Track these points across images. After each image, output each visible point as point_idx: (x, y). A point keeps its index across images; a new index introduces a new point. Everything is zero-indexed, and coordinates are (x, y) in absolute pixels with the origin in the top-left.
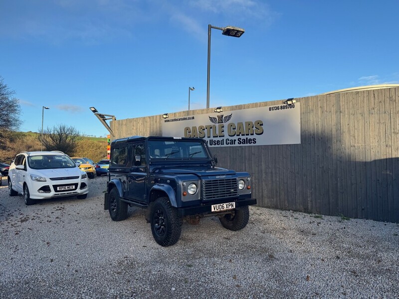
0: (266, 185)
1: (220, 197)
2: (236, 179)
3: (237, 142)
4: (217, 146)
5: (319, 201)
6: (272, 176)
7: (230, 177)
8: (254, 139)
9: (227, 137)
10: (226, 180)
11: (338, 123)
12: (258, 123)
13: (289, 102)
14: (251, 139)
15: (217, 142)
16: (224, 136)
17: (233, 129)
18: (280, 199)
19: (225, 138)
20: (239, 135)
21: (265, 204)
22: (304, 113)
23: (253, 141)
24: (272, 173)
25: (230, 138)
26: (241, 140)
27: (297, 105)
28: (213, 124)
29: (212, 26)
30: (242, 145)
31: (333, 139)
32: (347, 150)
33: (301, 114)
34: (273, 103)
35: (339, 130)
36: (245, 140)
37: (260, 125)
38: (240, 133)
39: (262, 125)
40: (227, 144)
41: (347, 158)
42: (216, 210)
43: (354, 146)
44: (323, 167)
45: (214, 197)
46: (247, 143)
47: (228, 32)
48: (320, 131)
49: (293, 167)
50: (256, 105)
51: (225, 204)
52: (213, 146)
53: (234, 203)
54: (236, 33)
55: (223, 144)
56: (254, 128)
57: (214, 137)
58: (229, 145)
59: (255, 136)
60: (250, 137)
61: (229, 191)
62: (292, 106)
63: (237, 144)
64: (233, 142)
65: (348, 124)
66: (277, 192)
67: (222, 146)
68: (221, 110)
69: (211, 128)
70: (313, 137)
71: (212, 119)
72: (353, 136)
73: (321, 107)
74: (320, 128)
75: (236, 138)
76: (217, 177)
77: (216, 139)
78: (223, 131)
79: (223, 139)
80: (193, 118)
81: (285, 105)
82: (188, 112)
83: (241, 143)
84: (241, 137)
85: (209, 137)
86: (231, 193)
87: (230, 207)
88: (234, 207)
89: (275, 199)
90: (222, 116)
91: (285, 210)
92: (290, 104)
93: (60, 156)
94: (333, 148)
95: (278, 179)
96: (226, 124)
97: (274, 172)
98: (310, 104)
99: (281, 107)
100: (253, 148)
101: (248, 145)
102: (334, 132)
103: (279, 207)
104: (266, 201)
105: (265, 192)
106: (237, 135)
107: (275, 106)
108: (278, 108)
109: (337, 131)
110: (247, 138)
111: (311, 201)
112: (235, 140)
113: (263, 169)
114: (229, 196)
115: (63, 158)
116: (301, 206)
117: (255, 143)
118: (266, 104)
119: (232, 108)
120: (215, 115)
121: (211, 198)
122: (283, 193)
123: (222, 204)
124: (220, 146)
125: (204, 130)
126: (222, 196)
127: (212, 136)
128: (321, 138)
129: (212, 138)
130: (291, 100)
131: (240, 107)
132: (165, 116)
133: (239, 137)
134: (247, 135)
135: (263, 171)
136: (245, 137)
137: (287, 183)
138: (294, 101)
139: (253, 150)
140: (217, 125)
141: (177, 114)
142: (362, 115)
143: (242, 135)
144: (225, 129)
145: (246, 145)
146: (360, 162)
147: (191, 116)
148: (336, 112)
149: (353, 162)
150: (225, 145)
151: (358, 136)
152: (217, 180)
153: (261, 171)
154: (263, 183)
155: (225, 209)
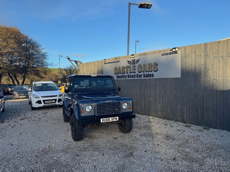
0: (159, 103)
1: (108, 113)
2: (120, 102)
3: (143, 76)
4: (131, 78)
5: (192, 115)
6: (163, 98)
7: (116, 101)
8: (153, 74)
9: (137, 73)
10: (112, 103)
11: (205, 64)
12: (155, 64)
13: (174, 50)
14: (151, 74)
15: (132, 76)
16: (135, 73)
17: (141, 68)
18: (167, 113)
19: (136, 74)
20: (144, 72)
21: (158, 115)
22: (183, 57)
23: (152, 76)
24: (163, 96)
25: (139, 74)
26: (145, 75)
27: (179, 52)
28: (129, 65)
29: (131, 3)
30: (145, 78)
31: (202, 74)
32: (211, 82)
33: (181, 58)
34: (164, 51)
35: (205, 68)
36: (147, 75)
37: (156, 65)
38: (145, 70)
39: (157, 65)
40: (137, 77)
41: (211, 88)
42: (104, 122)
43: (216, 80)
44: (195, 93)
45: (104, 114)
46: (148, 77)
47: (141, 6)
48: (193, 69)
49: (176, 93)
50: (154, 52)
51: (111, 118)
52: (129, 78)
53: (118, 117)
54: (147, 6)
55: (135, 77)
56: (153, 67)
57: (130, 73)
58: (138, 78)
59: (153, 73)
60: (150, 73)
61: (114, 110)
62: (176, 52)
63: (143, 78)
64: (140, 76)
65: (212, 64)
66: (166, 108)
67: (134, 78)
68: (134, 56)
69: (128, 67)
70: (188, 73)
71: (129, 62)
72: (216, 72)
73: (194, 53)
74: (193, 67)
75: (142, 73)
76: (106, 101)
77: (131, 74)
78: (135, 69)
79: (135, 74)
80: (119, 62)
81: (171, 52)
82: (116, 58)
83: (145, 77)
84: (145, 73)
85: (127, 73)
86: (116, 111)
87: (115, 120)
88: (118, 120)
89: (164, 113)
90: (135, 60)
91: (171, 120)
92: (174, 51)
93: (51, 84)
94: (202, 81)
95: (166, 100)
96: (137, 65)
97: (164, 96)
98: (187, 51)
99: (169, 53)
100: (152, 80)
101: (149, 78)
102: (203, 70)
103: (167, 118)
104: (159, 113)
105: (159, 108)
106: (143, 72)
107: (165, 53)
108: (167, 54)
109: (204, 69)
110: (148, 74)
111: (187, 115)
112: (142, 75)
113: (158, 93)
114: (115, 113)
115: (53, 85)
116: (180, 118)
117: (153, 77)
118: (160, 51)
119: (140, 55)
120: (130, 60)
121: (101, 114)
122: (169, 109)
123: (108, 118)
124: (133, 78)
125: (125, 69)
126: (109, 113)
127: (129, 73)
128: (194, 74)
129: (129, 74)
130: (175, 48)
131: (145, 54)
132: (104, 61)
133: (144, 73)
134: (148, 72)
135: (158, 95)
136: (147, 73)
137: (172, 103)
138: (177, 49)
139: (152, 81)
140: (132, 65)
141: (110, 59)
142: (222, 58)
143: (146, 72)
144: (136, 68)
145: (148, 78)
146: (220, 90)
147: (118, 60)
148: (205, 56)
149: (215, 90)
150: (136, 78)
151: (219, 72)
152: (106, 103)
153: (157, 94)
154: (158, 102)
155: (111, 121)
